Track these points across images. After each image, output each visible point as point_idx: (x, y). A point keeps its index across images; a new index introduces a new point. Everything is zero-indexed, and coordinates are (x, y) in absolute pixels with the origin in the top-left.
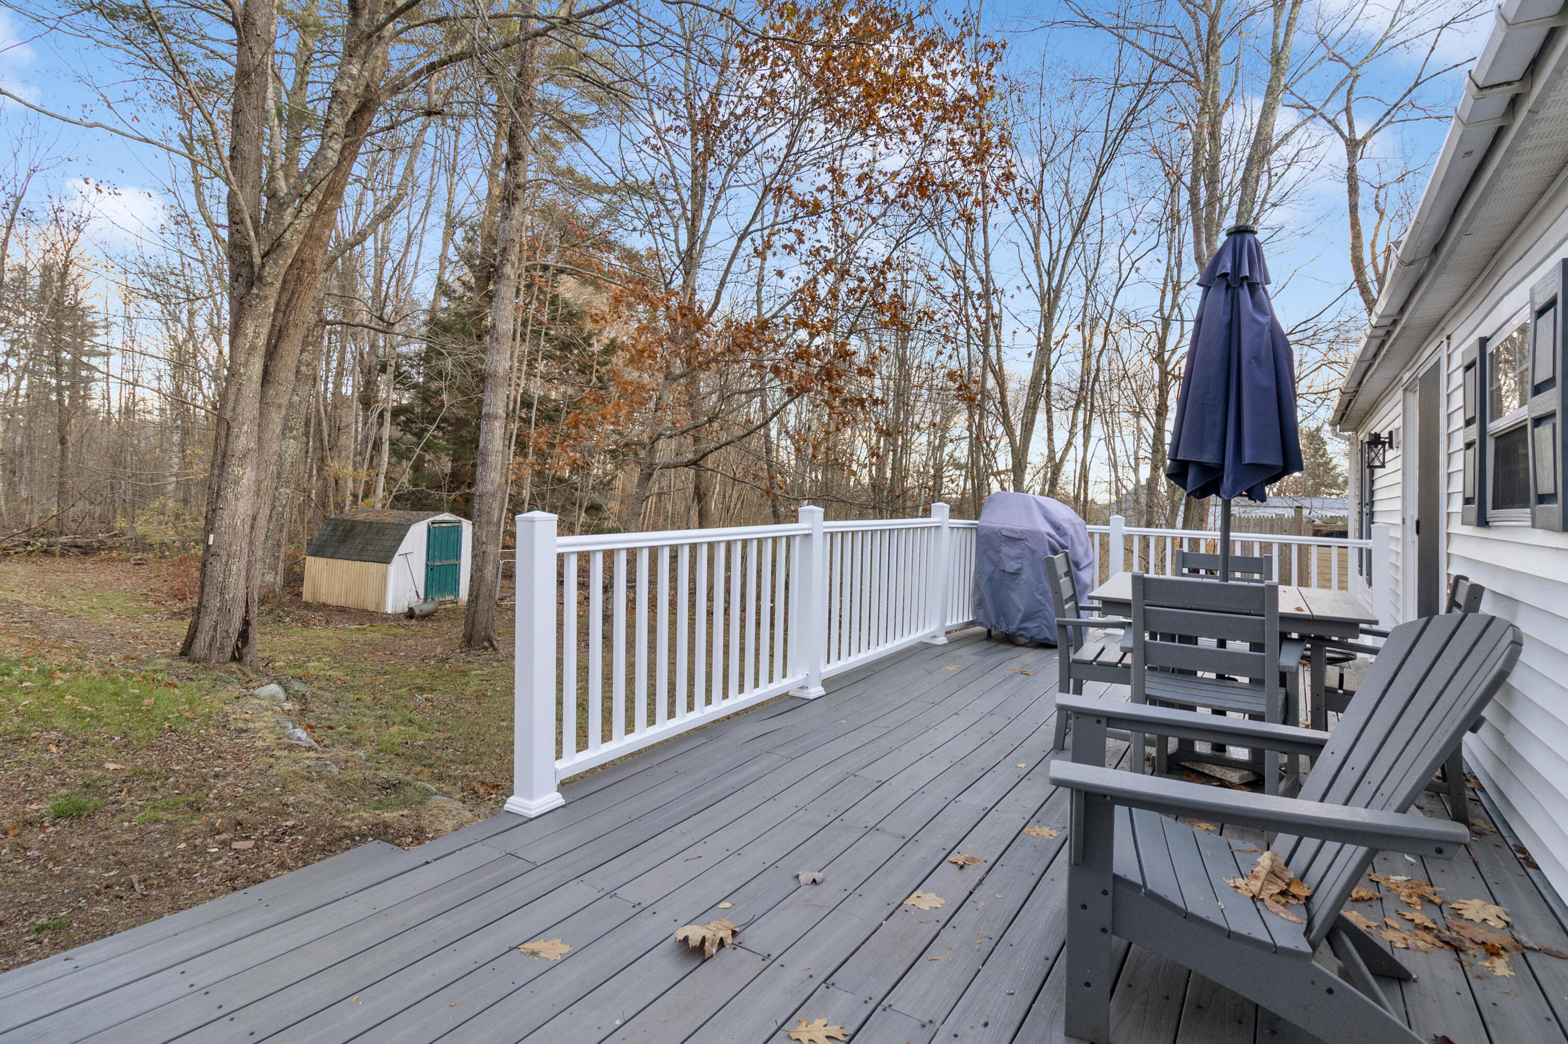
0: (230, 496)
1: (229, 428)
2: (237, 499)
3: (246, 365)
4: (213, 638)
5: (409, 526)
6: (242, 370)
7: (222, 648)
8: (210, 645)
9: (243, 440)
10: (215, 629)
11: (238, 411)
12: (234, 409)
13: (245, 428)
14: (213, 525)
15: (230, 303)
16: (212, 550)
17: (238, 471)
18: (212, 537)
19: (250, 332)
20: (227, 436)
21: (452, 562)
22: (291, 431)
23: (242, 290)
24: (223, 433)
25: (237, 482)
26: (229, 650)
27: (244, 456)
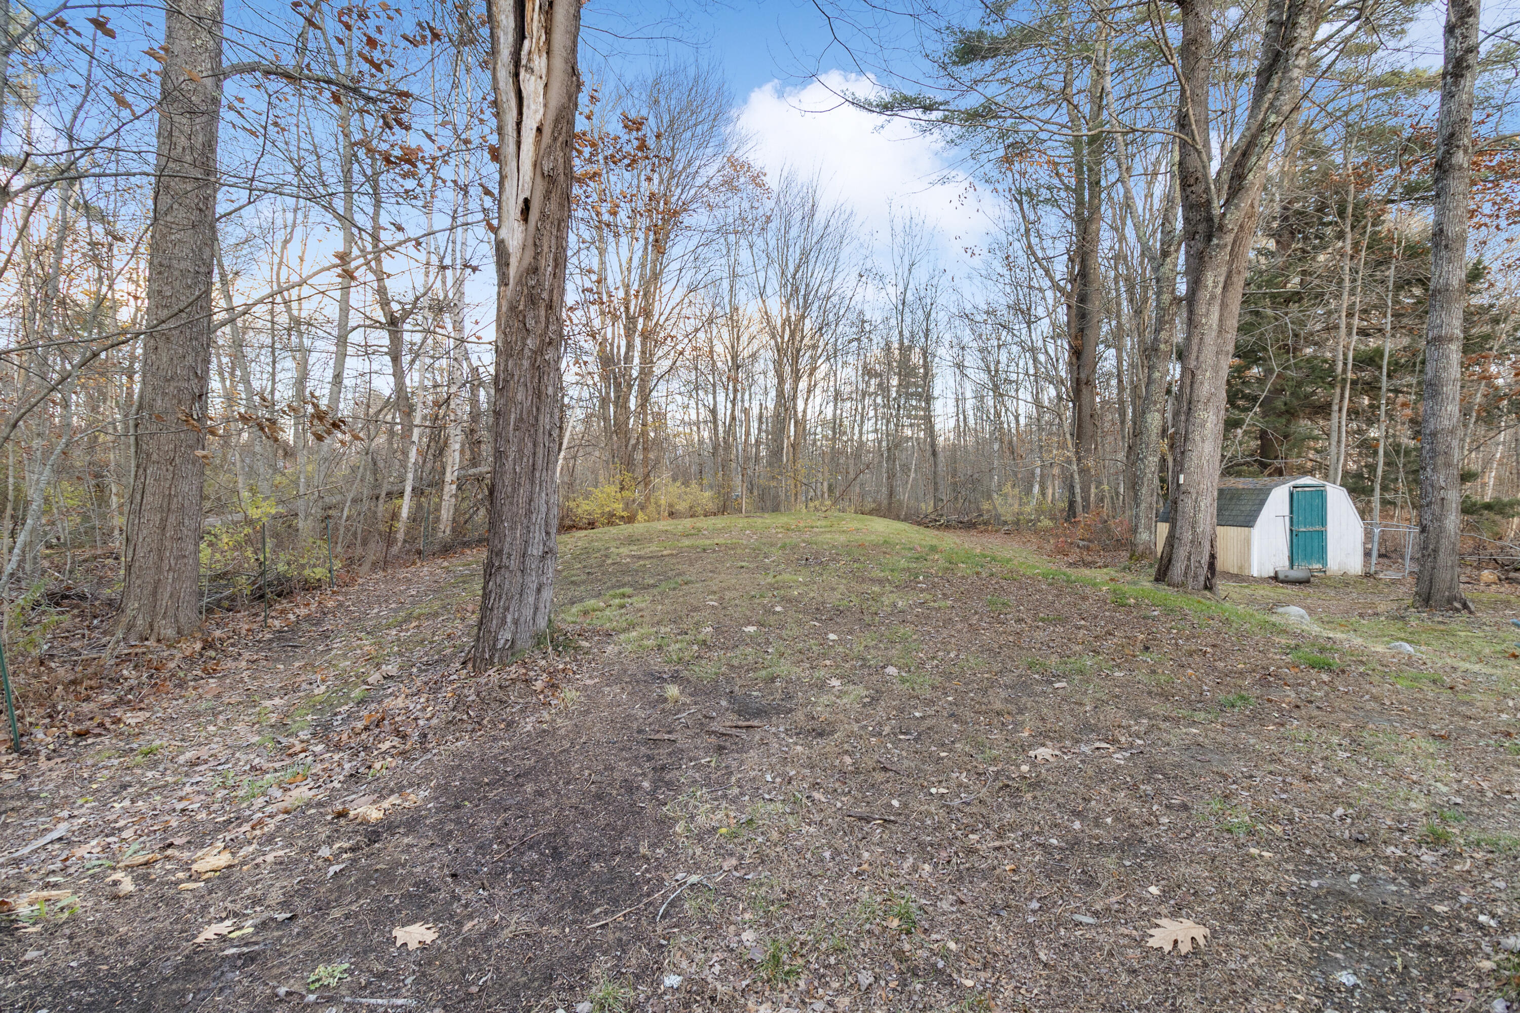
0: (1197, 438)
1: (1193, 377)
2: (1203, 441)
3: (1207, 315)
4: (1188, 567)
5: (1270, 490)
6: (1204, 321)
7: (1195, 577)
8: (1186, 573)
9: (1206, 386)
10: (1189, 559)
11: (1201, 359)
12: (1198, 357)
13: (1208, 374)
14: (1182, 466)
15: (1187, 260)
16: (1183, 488)
17: (1203, 415)
18: (1182, 477)
19: (1210, 283)
20: (1192, 383)
21: (1317, 528)
22: (1155, 405)
23: (1200, 246)
24: (1188, 382)
25: (1203, 426)
26: (1202, 579)
27: (1208, 400)
